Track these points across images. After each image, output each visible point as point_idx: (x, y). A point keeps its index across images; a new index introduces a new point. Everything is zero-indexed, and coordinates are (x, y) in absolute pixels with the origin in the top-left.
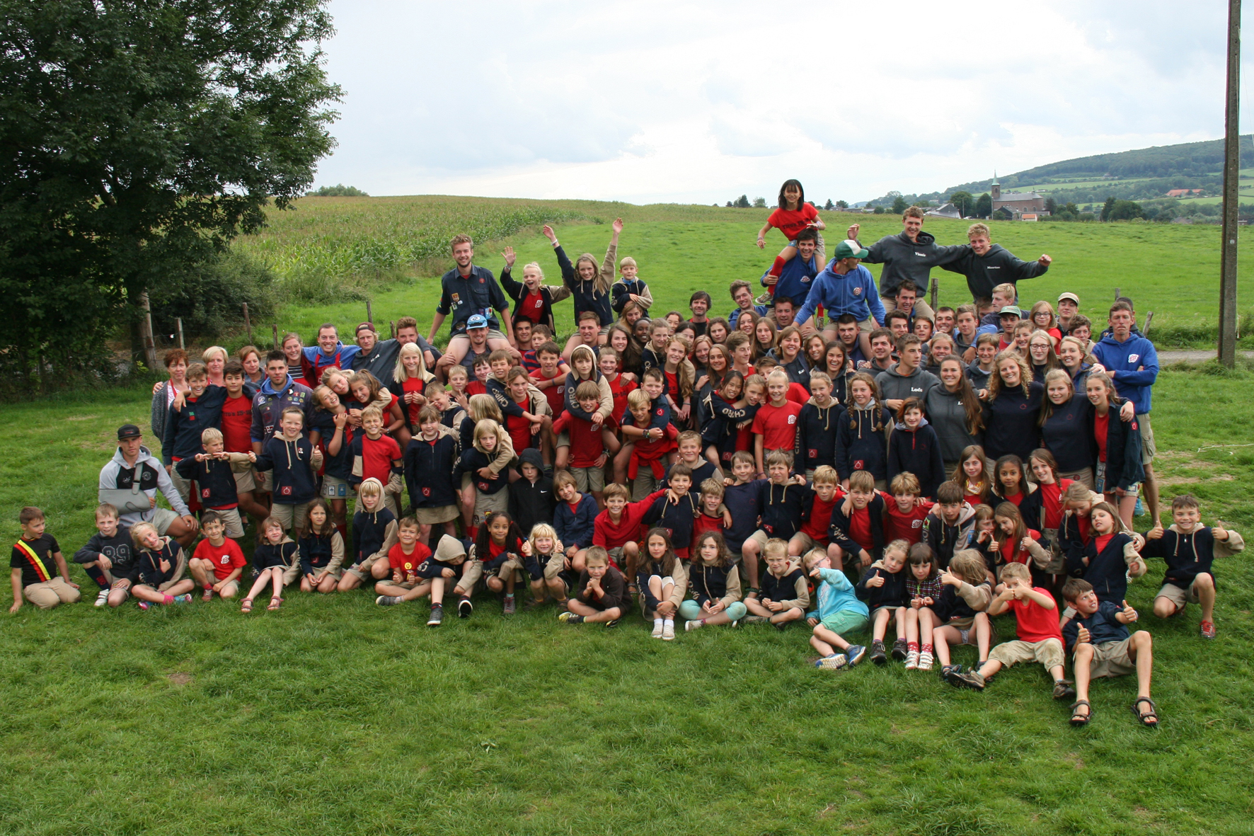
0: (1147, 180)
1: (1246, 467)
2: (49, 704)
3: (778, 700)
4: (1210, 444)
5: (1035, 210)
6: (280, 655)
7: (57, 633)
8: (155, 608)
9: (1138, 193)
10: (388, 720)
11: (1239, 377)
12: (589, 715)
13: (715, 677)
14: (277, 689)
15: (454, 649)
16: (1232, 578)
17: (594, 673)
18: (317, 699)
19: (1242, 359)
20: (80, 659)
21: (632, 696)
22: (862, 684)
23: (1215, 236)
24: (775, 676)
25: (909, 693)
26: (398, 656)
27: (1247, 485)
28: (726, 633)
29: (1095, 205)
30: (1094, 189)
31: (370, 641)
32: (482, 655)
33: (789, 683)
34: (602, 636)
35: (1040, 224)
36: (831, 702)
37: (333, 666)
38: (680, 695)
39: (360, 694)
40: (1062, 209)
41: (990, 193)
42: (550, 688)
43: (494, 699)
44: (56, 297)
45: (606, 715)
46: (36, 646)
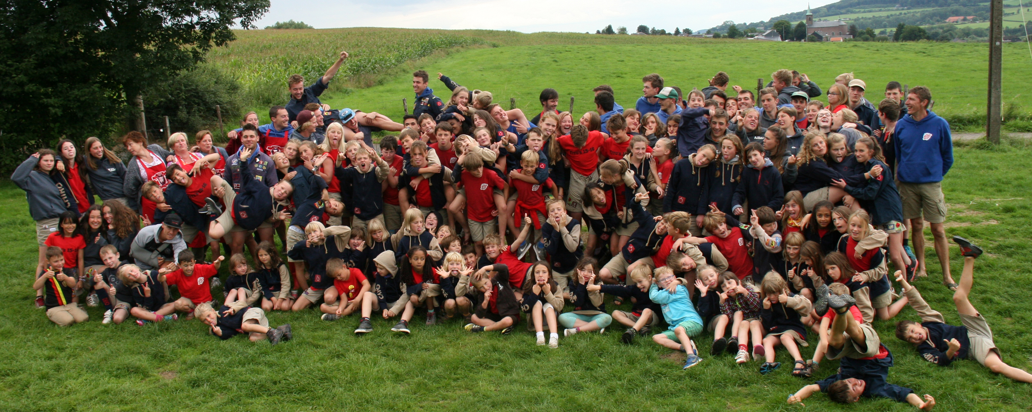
0: (930, 9)
1: (1009, 215)
2: (68, 393)
3: (637, 385)
4: (978, 198)
5: (840, 34)
6: (246, 357)
7: (73, 343)
8: (149, 324)
9: (923, 20)
10: (331, 403)
11: (1003, 151)
12: (488, 397)
13: (588, 369)
14: (244, 381)
15: (382, 351)
16: (998, 294)
17: (492, 367)
18: (275, 388)
19: (1006, 138)
20: (91, 361)
21: (522, 383)
22: (704, 373)
23: (985, 51)
24: (635, 368)
25: (741, 379)
26: (338, 357)
27: (1010, 227)
28: (596, 337)
29: (888, 30)
30: (888, 17)
31: (317, 346)
32: (404, 355)
33: (647, 373)
34: (499, 340)
35: (845, 44)
36: (680, 386)
37: (287, 365)
38: (560, 382)
39: (309, 384)
40: (862, 33)
41: (804, 21)
42: (458, 379)
43: (413, 386)
44: (71, 98)
45: (502, 397)
46: (58, 352)
